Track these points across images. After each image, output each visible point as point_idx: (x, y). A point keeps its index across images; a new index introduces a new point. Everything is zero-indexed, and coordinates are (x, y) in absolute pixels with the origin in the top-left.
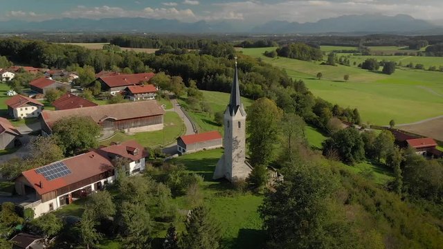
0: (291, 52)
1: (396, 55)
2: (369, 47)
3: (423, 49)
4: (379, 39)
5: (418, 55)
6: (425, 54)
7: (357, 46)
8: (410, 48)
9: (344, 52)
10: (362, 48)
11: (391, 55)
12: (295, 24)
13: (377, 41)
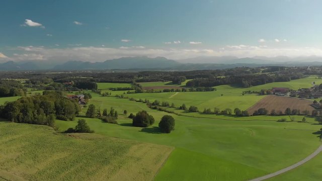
0: (18, 112)
1: (165, 91)
2: (141, 84)
3: (184, 84)
4: (148, 75)
5: (183, 91)
6: (188, 89)
7: (131, 82)
8: (174, 83)
9: (119, 89)
10: (135, 84)
11: (160, 92)
12: (87, 64)
13: (147, 77)
